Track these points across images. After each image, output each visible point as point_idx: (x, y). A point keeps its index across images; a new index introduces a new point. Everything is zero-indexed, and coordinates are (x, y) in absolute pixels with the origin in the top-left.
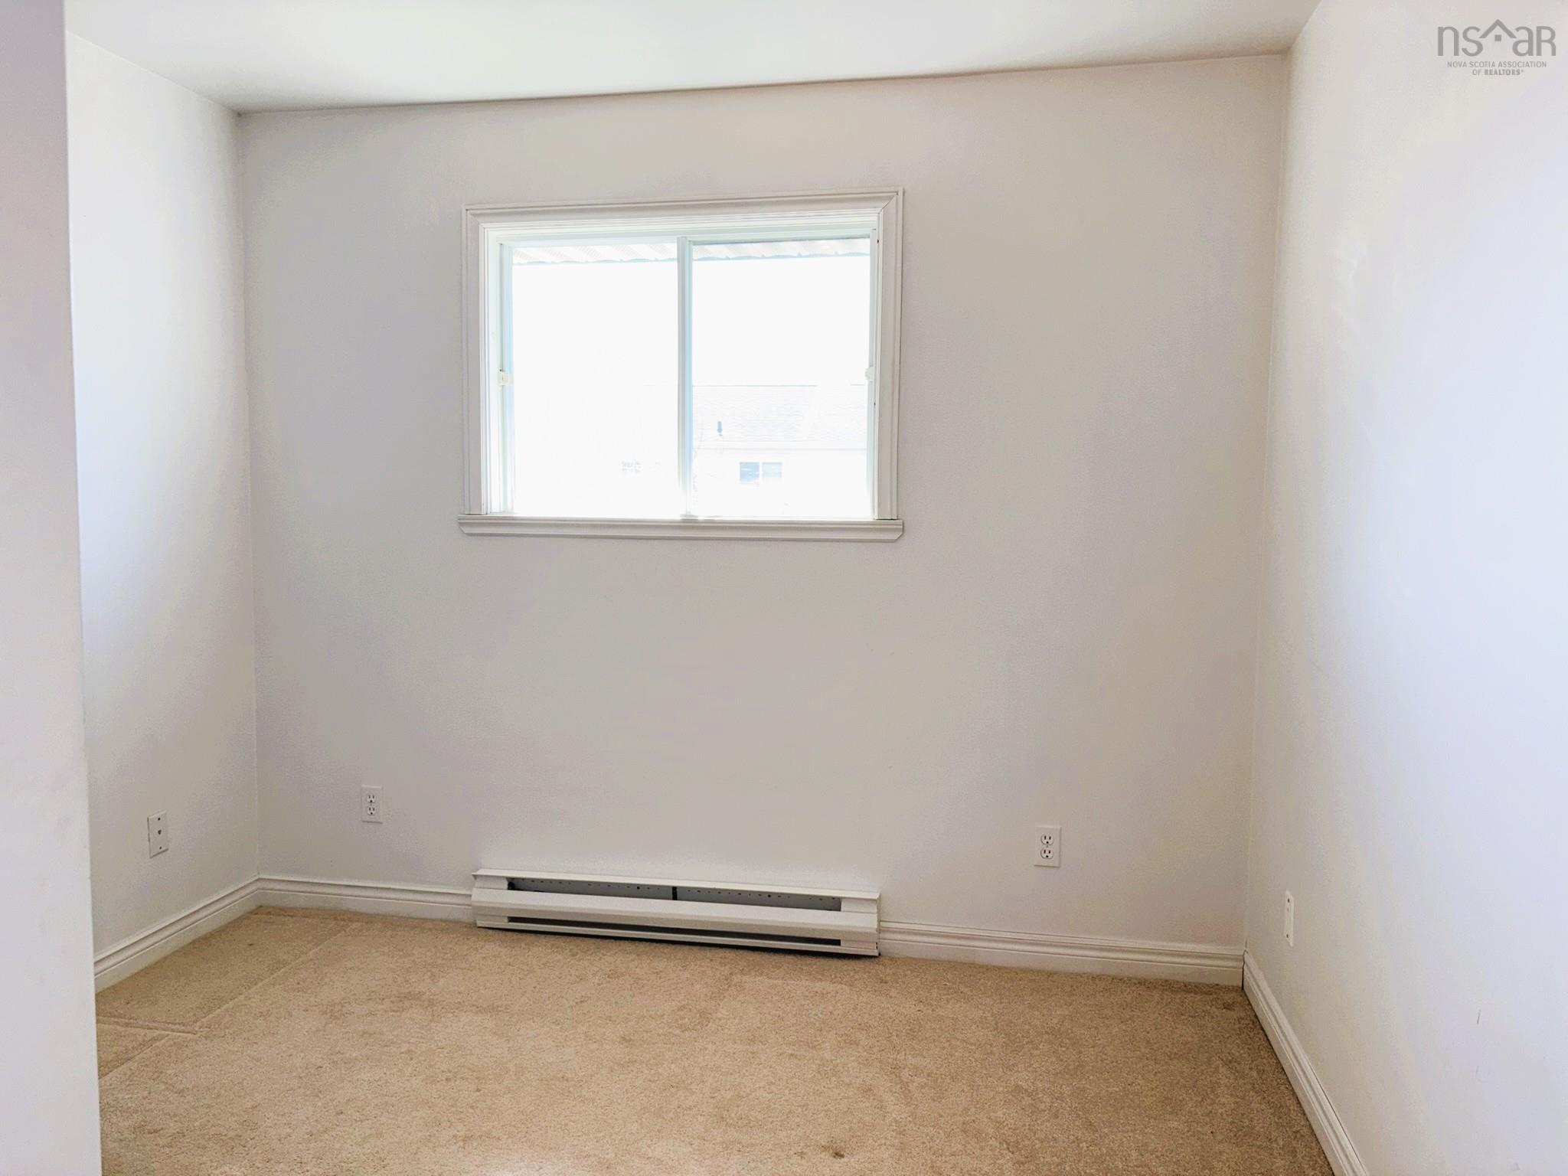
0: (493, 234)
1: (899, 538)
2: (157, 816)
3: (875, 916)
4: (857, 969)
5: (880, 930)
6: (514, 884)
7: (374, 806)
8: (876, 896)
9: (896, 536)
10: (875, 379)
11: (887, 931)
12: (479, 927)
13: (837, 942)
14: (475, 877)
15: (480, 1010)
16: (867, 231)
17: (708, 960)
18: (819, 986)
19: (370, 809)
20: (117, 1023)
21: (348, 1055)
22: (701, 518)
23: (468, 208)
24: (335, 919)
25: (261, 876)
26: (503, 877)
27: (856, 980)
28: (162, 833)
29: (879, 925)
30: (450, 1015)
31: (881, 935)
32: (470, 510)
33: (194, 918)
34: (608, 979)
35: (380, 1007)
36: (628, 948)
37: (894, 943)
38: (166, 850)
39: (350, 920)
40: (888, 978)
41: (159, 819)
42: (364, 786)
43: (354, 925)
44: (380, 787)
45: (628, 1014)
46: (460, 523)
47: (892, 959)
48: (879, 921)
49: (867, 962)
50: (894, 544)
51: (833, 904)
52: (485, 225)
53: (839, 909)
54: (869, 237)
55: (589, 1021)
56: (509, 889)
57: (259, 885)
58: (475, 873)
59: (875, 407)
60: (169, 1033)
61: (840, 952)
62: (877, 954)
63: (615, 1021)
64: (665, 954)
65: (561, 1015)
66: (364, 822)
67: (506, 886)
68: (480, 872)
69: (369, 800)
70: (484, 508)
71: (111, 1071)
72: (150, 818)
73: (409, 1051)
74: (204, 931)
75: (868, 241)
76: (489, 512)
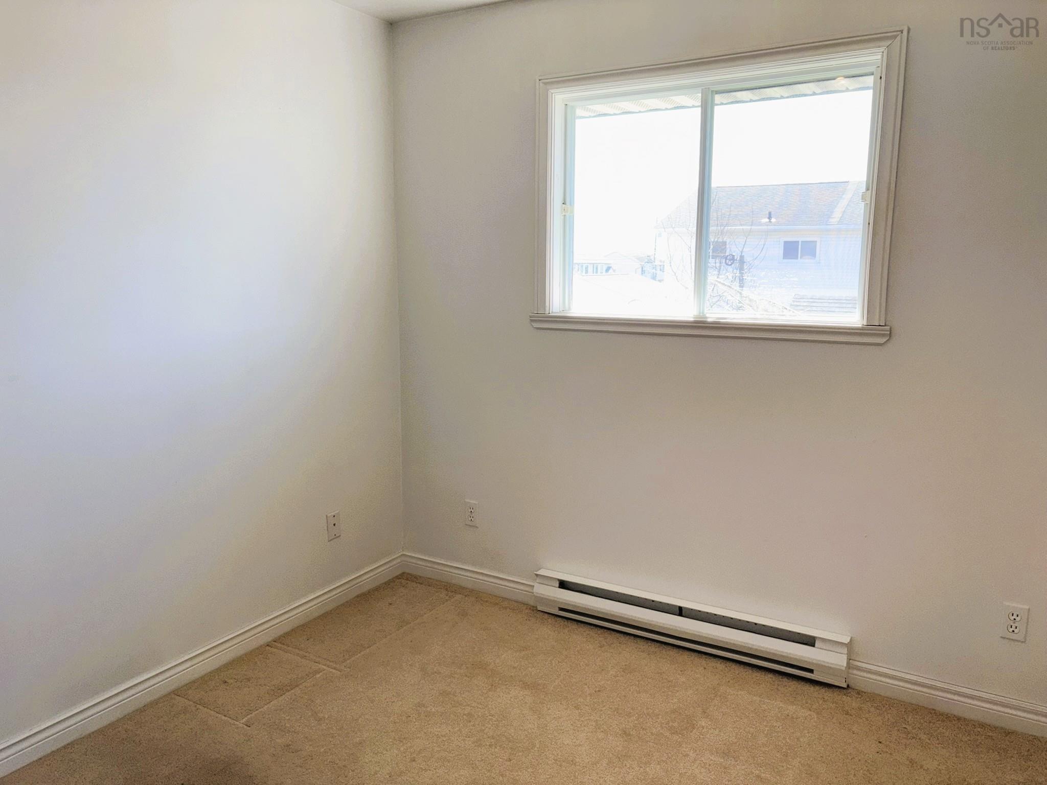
0: (559, 98)
1: (886, 342)
2: (333, 514)
3: (845, 657)
4: (826, 698)
5: (849, 666)
6: (563, 585)
7: (473, 515)
8: (846, 640)
9: (884, 340)
10: (871, 203)
11: (855, 668)
12: (539, 611)
13: (811, 671)
14: (537, 575)
15: (526, 686)
16: (872, 69)
17: (702, 668)
18: (791, 709)
19: (470, 517)
20: (298, 655)
21: (429, 709)
22: (709, 320)
23: (540, 78)
24: (447, 590)
25: (404, 553)
26: (556, 579)
27: (823, 709)
28: (336, 525)
29: (848, 663)
30: (504, 687)
31: (850, 671)
32: (538, 311)
33: (358, 581)
34: (622, 673)
35: (458, 671)
36: (642, 647)
37: (861, 679)
38: (340, 536)
39: (455, 592)
40: (853, 712)
41: (334, 516)
42: (467, 500)
43: (458, 597)
44: (477, 503)
45: (632, 709)
46: (531, 320)
47: (859, 693)
48: (849, 659)
49: (837, 691)
50: (880, 347)
51: (809, 641)
52: (552, 91)
53: (813, 645)
54: (873, 74)
55: (602, 711)
56: (559, 587)
57: (404, 558)
58: (537, 573)
59: (869, 226)
60: (325, 667)
61: (813, 678)
62: (845, 685)
63: (621, 713)
64: (670, 657)
65: (582, 700)
66: (466, 525)
67: (558, 585)
68: (541, 572)
69: (470, 511)
70: (547, 309)
71: (284, 694)
72: (328, 515)
73: (469, 714)
74: (365, 589)
75: (872, 77)
76: (551, 312)
